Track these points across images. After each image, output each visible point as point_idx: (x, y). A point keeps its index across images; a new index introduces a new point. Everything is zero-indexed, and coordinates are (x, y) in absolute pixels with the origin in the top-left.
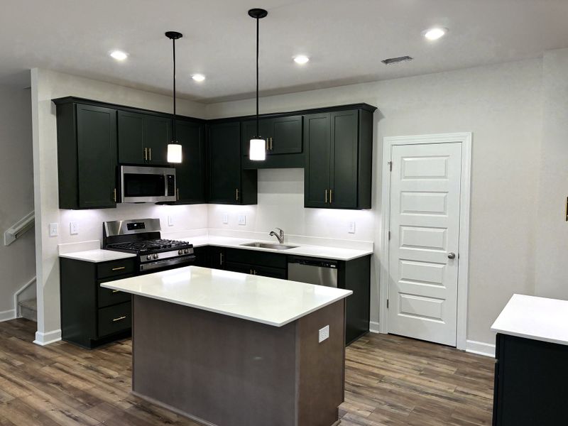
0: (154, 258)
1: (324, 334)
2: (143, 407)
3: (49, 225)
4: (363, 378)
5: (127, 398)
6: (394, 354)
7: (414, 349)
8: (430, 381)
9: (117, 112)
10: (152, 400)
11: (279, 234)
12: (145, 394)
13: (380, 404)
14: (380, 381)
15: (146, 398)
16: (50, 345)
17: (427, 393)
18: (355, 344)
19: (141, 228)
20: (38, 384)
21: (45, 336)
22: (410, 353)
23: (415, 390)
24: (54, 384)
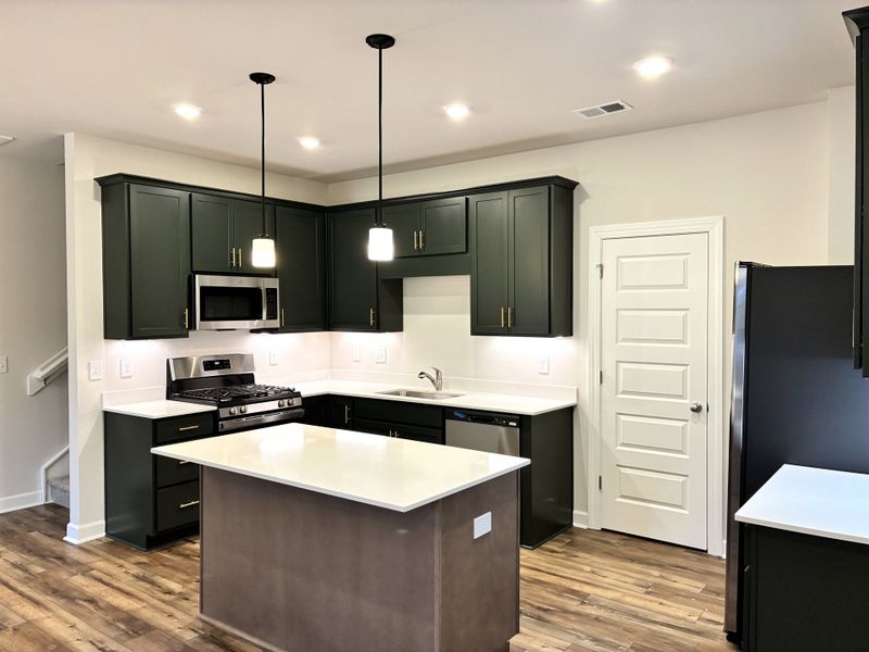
0: (241, 411)
1: (483, 525)
2: (214, 637)
3: (89, 364)
4: (555, 598)
5: (191, 624)
6: (608, 562)
7: (640, 554)
8: (661, 604)
9: (190, 195)
10: (228, 628)
11: (434, 377)
12: (216, 618)
13: (579, 637)
14: (583, 603)
15: (219, 624)
16: (87, 543)
17: (655, 622)
18: (549, 545)
19: (223, 368)
20: (63, 601)
21: (80, 530)
22: (632, 560)
23: (636, 616)
24: (86, 601)
